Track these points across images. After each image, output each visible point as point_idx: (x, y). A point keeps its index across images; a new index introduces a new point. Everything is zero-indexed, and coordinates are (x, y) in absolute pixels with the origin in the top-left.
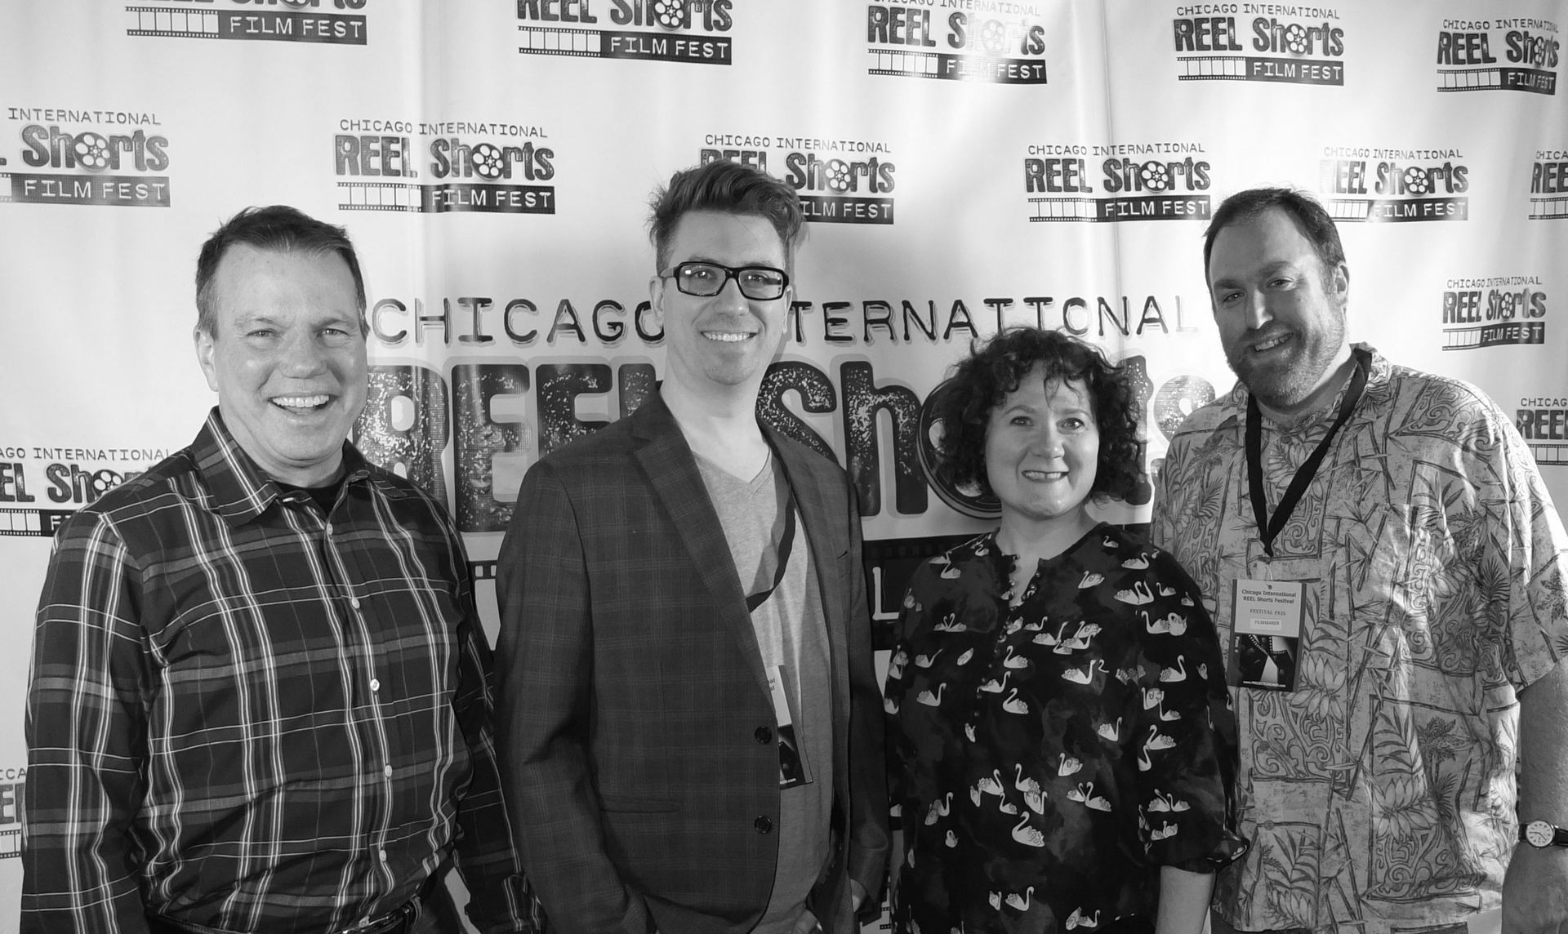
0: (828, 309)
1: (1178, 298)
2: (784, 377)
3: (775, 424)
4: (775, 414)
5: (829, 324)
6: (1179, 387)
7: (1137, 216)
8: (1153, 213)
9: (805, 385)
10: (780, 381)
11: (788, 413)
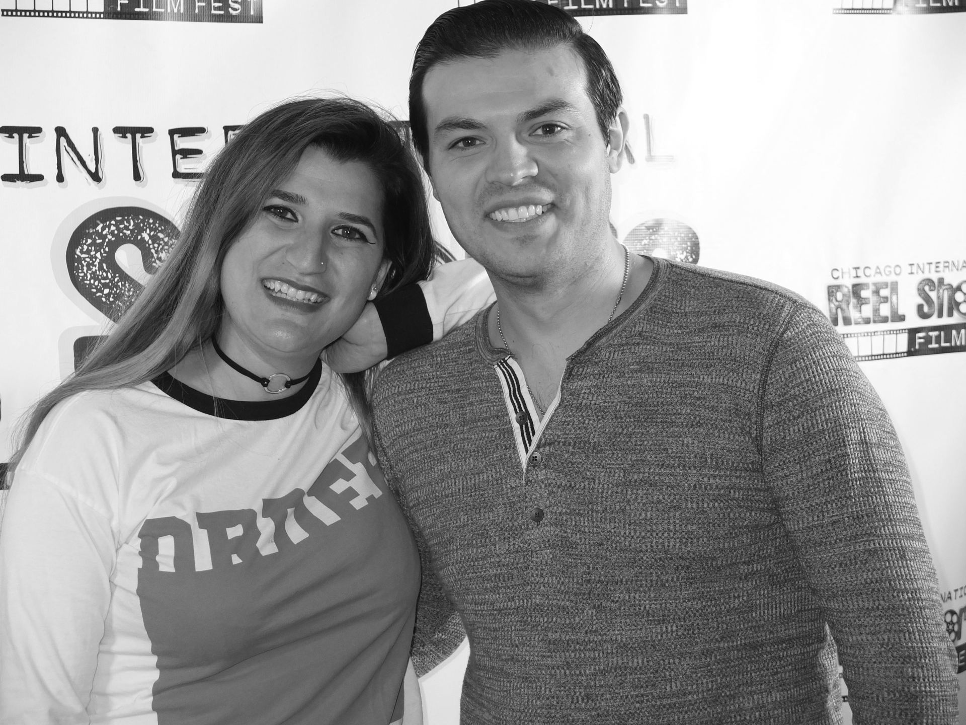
0: (176, 136)
1: (646, 117)
2: (118, 228)
3: (106, 291)
4: (107, 278)
5: (178, 157)
6: (651, 234)
7: (590, 10)
8: (611, 6)
9: (147, 238)
10: (112, 233)
11: (124, 277)
